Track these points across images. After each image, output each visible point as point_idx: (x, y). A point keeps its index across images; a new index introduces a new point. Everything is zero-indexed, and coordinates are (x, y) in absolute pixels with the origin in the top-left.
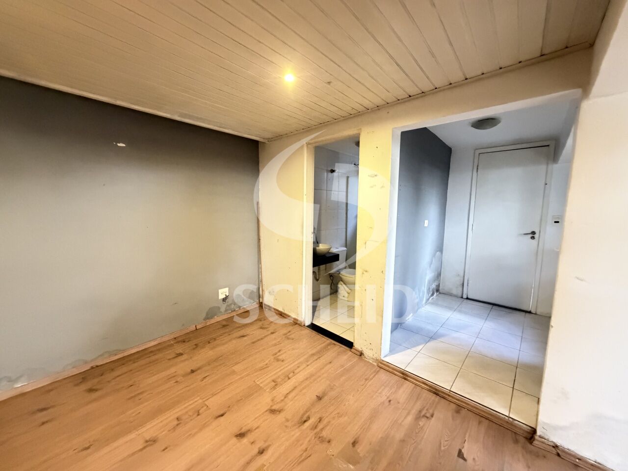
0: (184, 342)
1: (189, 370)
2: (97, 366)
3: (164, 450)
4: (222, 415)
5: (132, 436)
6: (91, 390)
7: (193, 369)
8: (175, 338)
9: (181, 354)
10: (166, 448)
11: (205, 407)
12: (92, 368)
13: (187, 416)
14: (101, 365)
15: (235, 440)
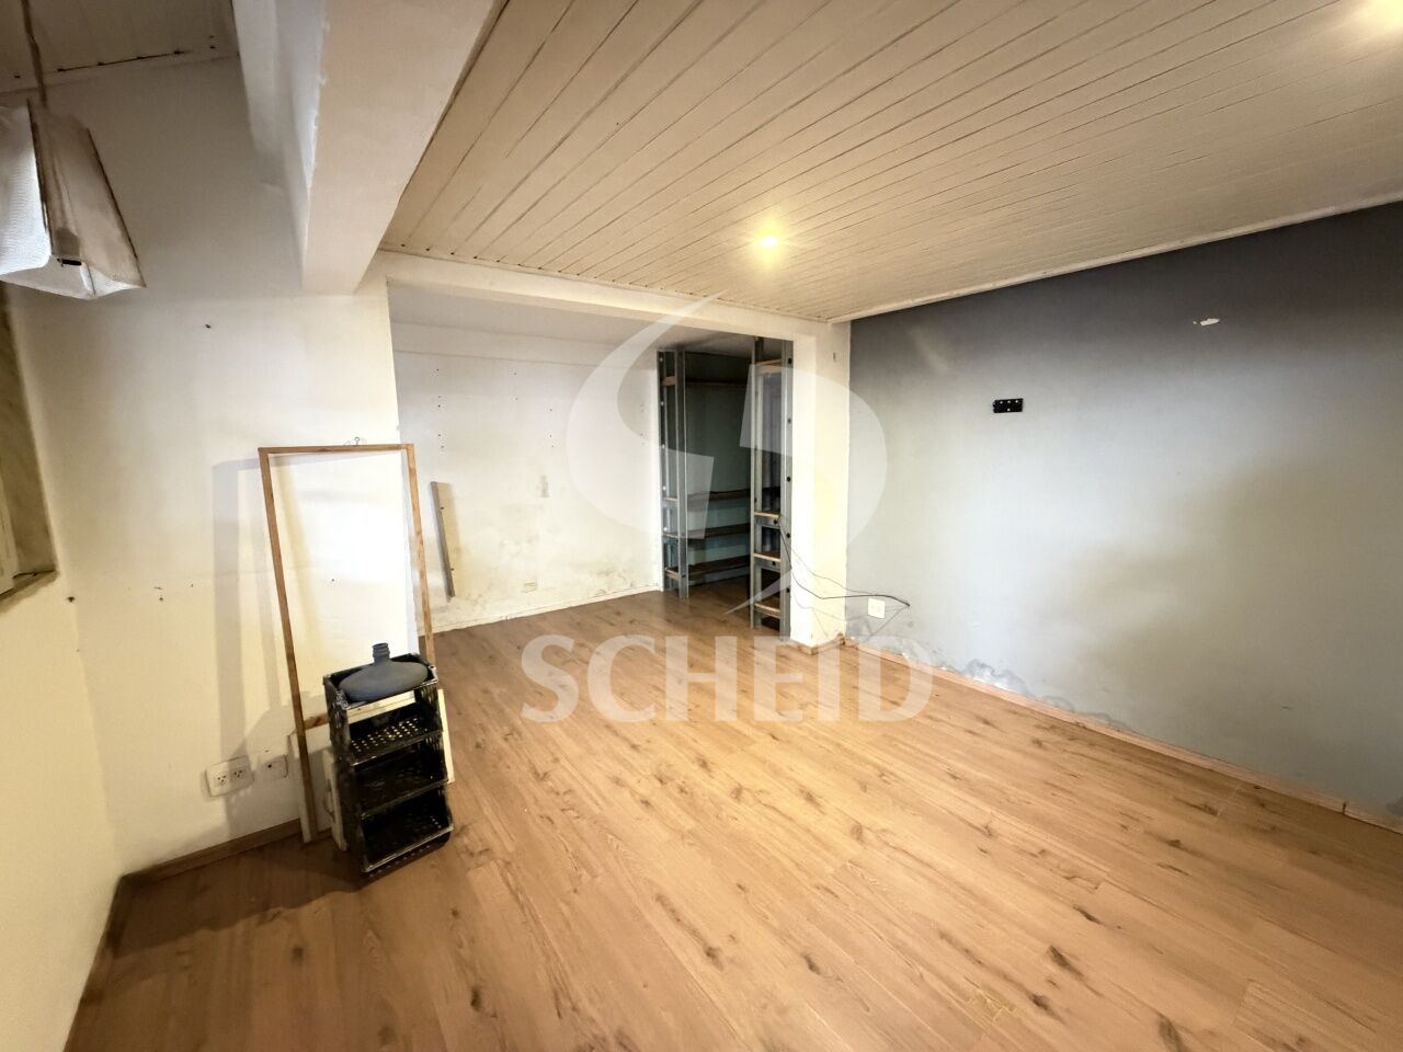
0: (1263, 805)
1: (1173, 838)
2: (1084, 728)
3: (982, 850)
4: (1089, 918)
5: (988, 809)
6: (1038, 743)
7: (1182, 842)
8: (1257, 788)
9: (1213, 812)
10: (985, 852)
11: (1093, 886)
12: (1077, 724)
13: (1055, 862)
14: (1091, 731)
15: (1046, 947)
